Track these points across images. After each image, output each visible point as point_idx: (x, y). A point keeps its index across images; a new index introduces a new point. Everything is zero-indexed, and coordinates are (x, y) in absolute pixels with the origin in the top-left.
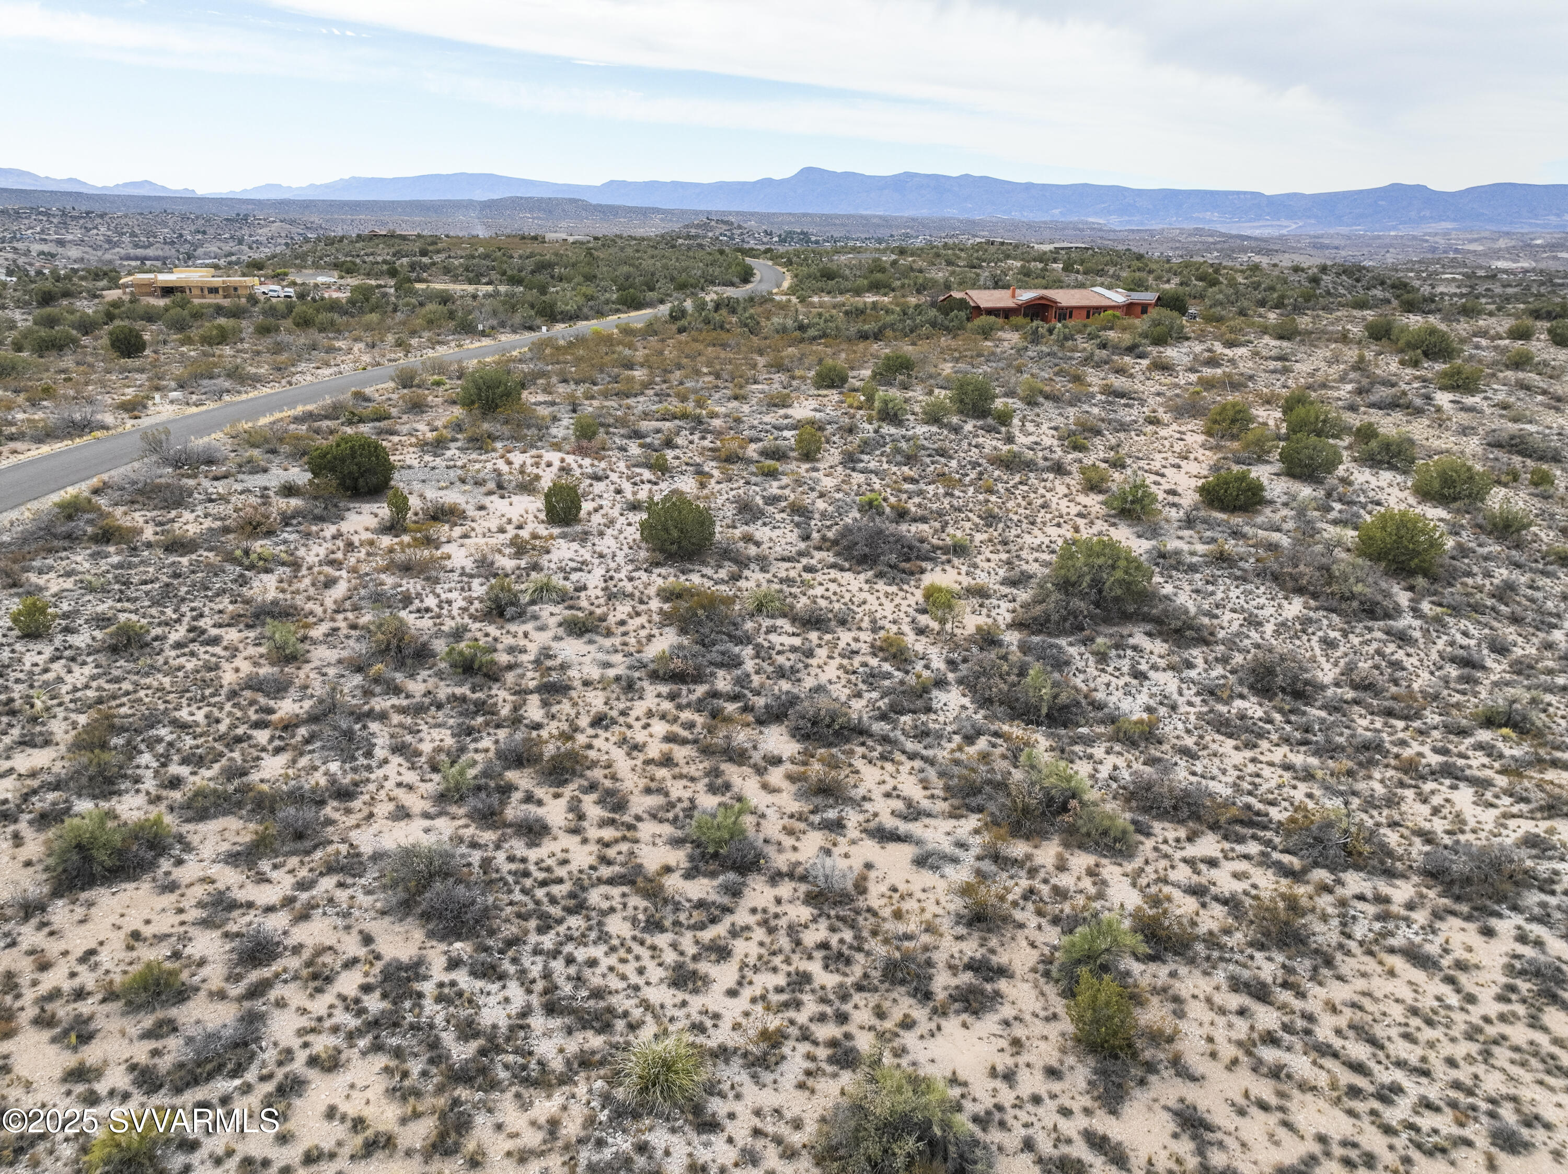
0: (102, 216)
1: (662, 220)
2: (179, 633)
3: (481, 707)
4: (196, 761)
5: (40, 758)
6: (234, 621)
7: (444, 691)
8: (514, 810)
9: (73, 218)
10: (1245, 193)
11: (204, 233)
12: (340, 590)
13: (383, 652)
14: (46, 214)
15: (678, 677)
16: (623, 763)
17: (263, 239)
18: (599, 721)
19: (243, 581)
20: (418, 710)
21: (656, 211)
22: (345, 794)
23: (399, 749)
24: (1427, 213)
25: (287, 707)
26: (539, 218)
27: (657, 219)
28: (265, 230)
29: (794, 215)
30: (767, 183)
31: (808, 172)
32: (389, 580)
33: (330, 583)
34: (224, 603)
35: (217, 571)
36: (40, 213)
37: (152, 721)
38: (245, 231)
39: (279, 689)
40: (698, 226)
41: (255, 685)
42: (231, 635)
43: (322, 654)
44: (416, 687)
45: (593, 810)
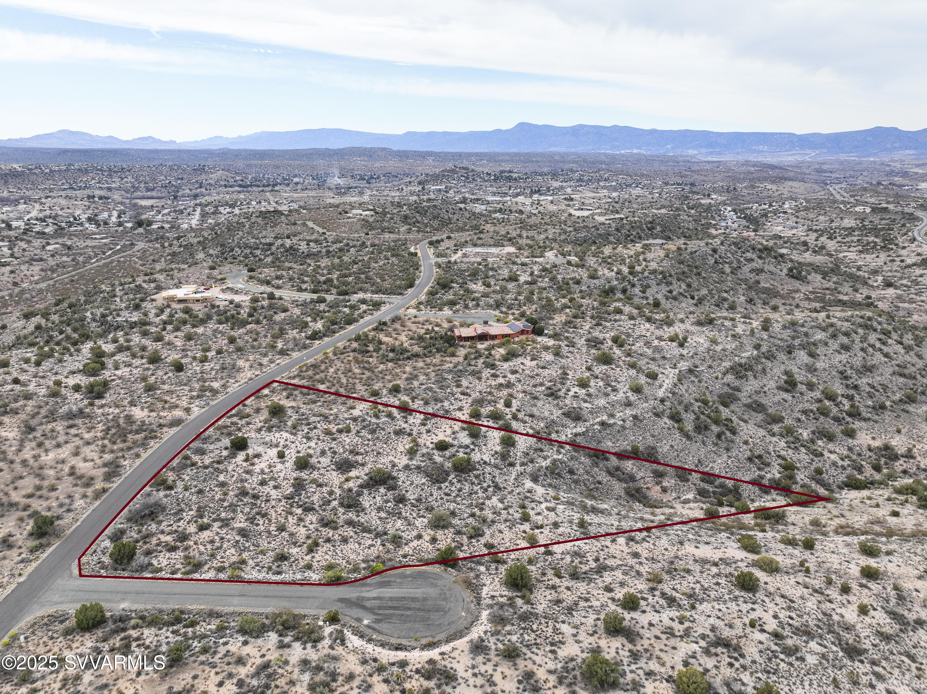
0: (129, 171)
1: (433, 160)
2: (208, 489)
3: (255, 504)
4: (213, 513)
5: (191, 513)
6: (217, 486)
7: (250, 501)
8: (256, 522)
9: (115, 172)
10: (784, 134)
11: (182, 179)
12: (234, 479)
13: (240, 493)
14: (101, 170)
15: (288, 498)
16: (274, 515)
17: (212, 182)
18: (273, 507)
19: (218, 476)
20: (245, 505)
21: (431, 154)
22: (233, 519)
23: (242, 512)
24: (897, 145)
25: (226, 504)
26: (364, 160)
27: (430, 161)
28: (214, 175)
29: (508, 154)
30: (498, 131)
31: (522, 125)
32: (244, 475)
33: (233, 476)
34: (215, 482)
35: (213, 474)
36: (98, 170)
37: (206, 506)
38: (204, 176)
39: (224, 500)
40: (449, 171)
41: (220, 500)
42: (216, 489)
43: (231, 493)
44: (245, 500)
45: (267, 522)
